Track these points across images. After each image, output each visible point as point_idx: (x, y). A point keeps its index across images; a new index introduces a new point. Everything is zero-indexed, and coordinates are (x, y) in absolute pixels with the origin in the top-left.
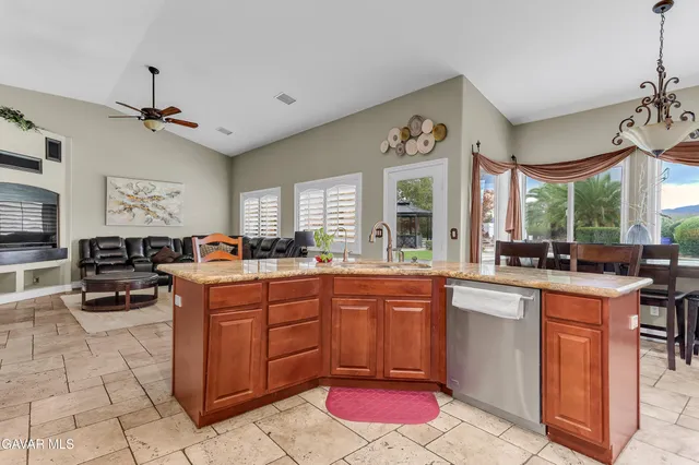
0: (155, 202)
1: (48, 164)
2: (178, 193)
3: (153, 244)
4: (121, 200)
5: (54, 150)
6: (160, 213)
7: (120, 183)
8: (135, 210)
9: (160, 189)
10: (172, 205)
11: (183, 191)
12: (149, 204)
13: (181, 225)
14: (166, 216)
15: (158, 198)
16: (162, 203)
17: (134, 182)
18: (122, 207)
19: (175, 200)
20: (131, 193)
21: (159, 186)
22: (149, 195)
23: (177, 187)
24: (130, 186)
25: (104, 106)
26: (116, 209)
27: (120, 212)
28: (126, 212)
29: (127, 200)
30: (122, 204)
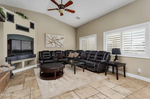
0: (57, 41)
1: (31, 30)
2: (63, 38)
3: (57, 53)
4: (49, 40)
5: (32, 26)
6: (59, 44)
7: (49, 35)
8: (53, 43)
9: (59, 37)
10: (62, 41)
11: (64, 37)
12: (56, 41)
13: (64, 47)
14: (61, 45)
15: (58, 40)
16: (59, 41)
17: (52, 35)
18: (49, 42)
19: (62, 40)
20: (51, 38)
21: (58, 36)
22: (56, 39)
23: (62, 37)
24: (51, 36)
25: (45, 14)
26: (48, 43)
27: (49, 44)
28: (50, 44)
29: (51, 40)
30: (49, 41)
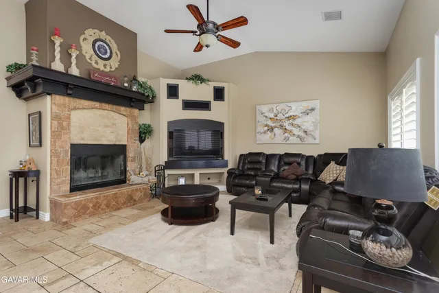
0: (291, 121)
1: (215, 105)
2: (313, 110)
4: (265, 123)
5: (219, 94)
6: (296, 131)
7: (265, 109)
8: (276, 130)
9: (296, 109)
10: (307, 122)
11: (318, 107)
12: (286, 124)
13: (317, 142)
14: (303, 135)
15: (294, 117)
16: (298, 121)
17: (274, 106)
18: (266, 128)
19: (307, 118)
20: (272, 116)
21: (294, 106)
22: (287, 116)
23: (310, 104)
24: (271, 110)
26: (262, 130)
27: (265, 132)
28: (269, 132)
29: (270, 123)
30: (266, 125)
